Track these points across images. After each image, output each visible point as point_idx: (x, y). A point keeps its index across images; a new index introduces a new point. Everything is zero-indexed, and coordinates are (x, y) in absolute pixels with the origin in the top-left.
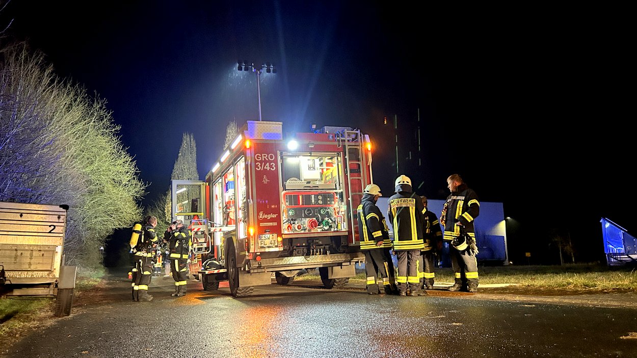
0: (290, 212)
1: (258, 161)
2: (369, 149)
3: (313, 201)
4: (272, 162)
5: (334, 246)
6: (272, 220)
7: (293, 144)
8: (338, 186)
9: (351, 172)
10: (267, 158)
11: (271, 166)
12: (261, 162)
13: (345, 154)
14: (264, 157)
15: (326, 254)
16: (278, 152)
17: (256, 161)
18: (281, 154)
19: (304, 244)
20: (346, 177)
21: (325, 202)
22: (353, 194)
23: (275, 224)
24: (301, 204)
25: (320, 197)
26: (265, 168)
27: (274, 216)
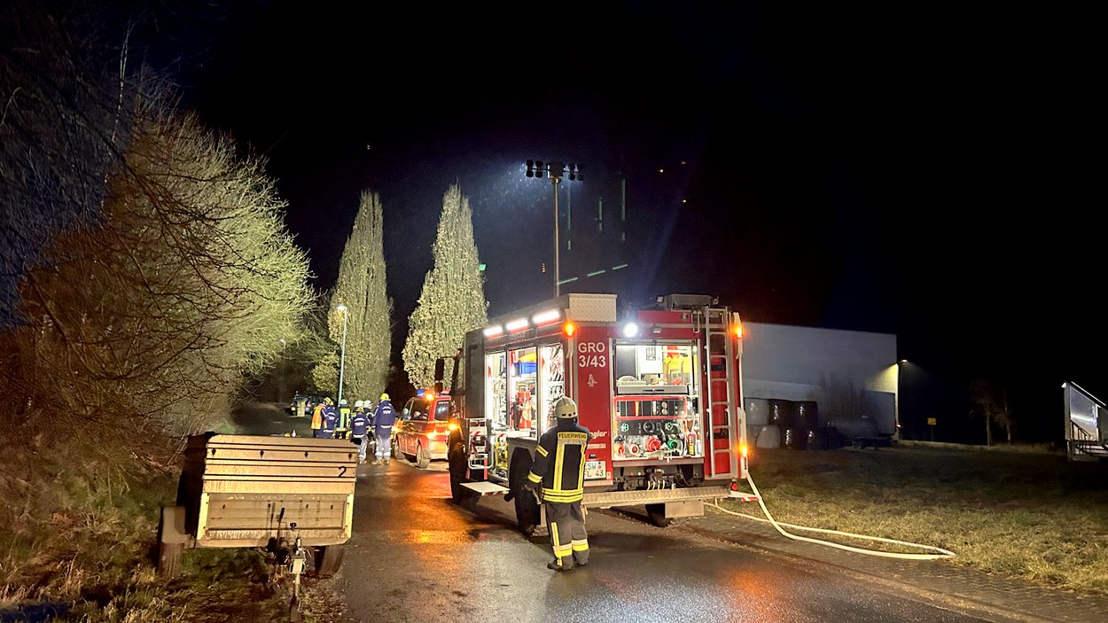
0: (622, 427)
1: (582, 354)
2: (740, 336)
3: (655, 410)
4: (601, 354)
5: (682, 477)
6: (599, 440)
7: (631, 329)
8: (691, 388)
9: (712, 369)
10: (595, 348)
11: (599, 361)
12: (586, 355)
13: (704, 343)
14: (591, 347)
15: (670, 488)
16: (610, 340)
17: (580, 354)
18: (614, 342)
19: (639, 474)
20: (704, 377)
21: (672, 412)
22: (714, 404)
23: (603, 446)
24: (637, 415)
25: (664, 405)
26: (592, 363)
27: (602, 434)
